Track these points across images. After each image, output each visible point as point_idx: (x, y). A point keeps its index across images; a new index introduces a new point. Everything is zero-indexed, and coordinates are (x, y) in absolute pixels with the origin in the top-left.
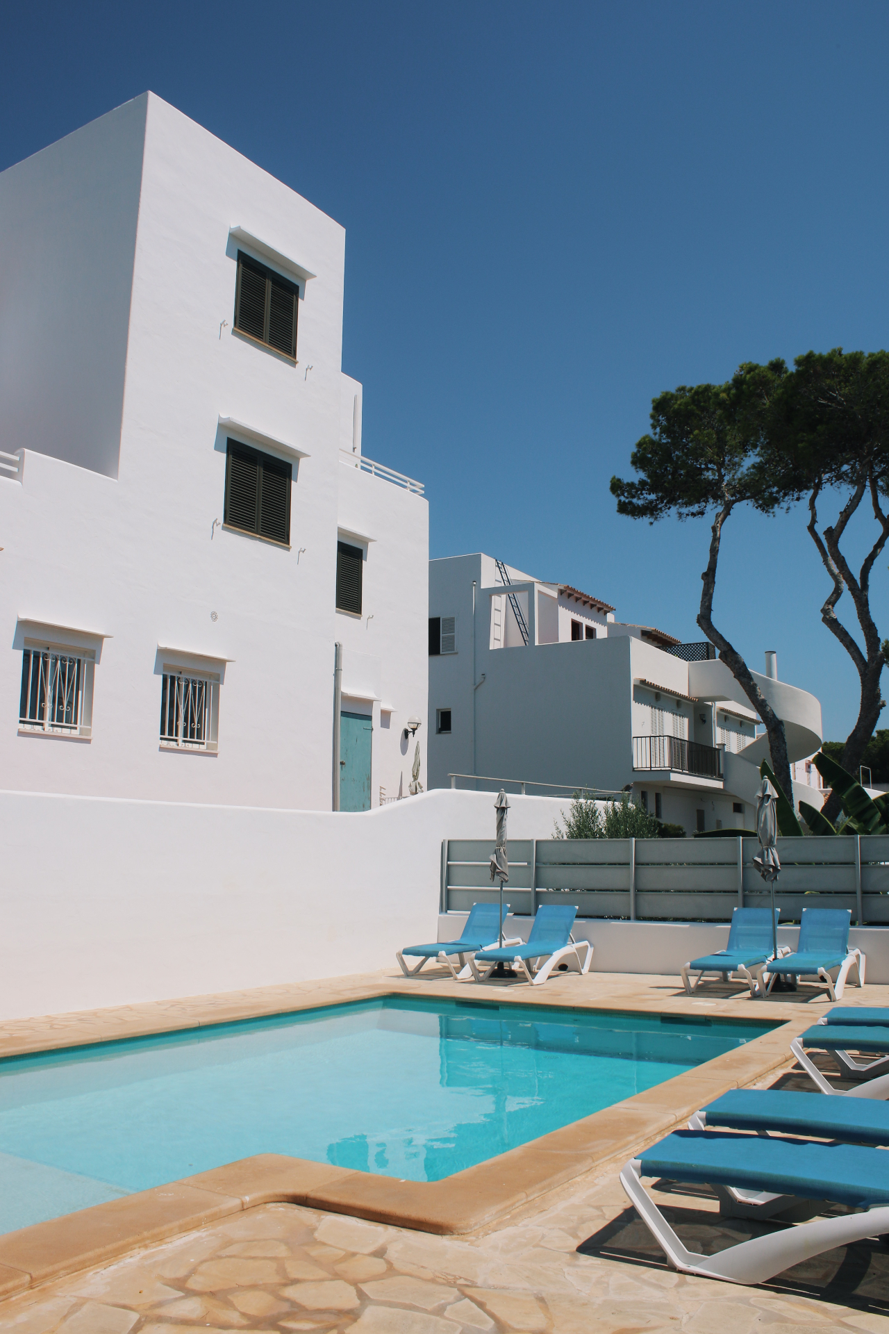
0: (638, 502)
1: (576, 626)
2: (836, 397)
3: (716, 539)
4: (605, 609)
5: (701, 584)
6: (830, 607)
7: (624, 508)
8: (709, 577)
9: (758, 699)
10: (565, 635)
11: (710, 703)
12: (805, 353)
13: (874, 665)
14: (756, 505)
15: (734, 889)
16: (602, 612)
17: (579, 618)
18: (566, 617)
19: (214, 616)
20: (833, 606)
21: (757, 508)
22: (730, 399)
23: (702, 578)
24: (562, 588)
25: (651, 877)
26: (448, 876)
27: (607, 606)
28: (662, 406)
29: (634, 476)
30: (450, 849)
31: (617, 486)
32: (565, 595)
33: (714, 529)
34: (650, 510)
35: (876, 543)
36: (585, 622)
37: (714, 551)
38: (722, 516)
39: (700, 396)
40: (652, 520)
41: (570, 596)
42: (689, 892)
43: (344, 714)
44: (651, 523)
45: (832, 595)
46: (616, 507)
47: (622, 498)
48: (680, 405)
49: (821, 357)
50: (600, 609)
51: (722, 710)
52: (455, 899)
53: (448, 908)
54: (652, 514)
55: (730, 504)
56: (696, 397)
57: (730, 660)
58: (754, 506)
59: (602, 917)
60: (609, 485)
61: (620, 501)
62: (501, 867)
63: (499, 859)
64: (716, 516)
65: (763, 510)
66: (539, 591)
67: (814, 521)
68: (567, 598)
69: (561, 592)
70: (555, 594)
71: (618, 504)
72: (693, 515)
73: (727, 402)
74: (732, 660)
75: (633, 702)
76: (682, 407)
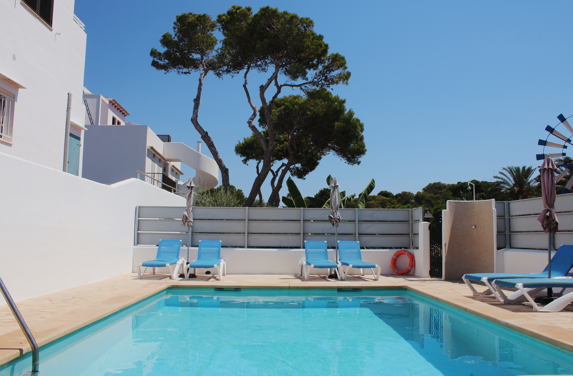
0: (161, 63)
1: (114, 119)
2: (274, 28)
3: (200, 84)
4: (126, 114)
5: (193, 104)
6: (251, 121)
7: (154, 64)
8: (197, 101)
9: (218, 158)
10: (110, 123)
11: (168, 162)
12: (265, 6)
13: (272, 147)
14: (215, 73)
15: (298, 232)
16: (123, 115)
17: (116, 117)
18: (111, 114)
19: (14, 57)
20: (252, 121)
21: (215, 74)
22: (227, 20)
23: (194, 101)
24: (111, 100)
25: (256, 227)
26: (139, 225)
27: (127, 112)
28: (181, 20)
29: (162, 50)
30: (140, 211)
31: (153, 53)
32: (111, 104)
33: (200, 80)
34: (164, 67)
35: (273, 96)
36: (118, 119)
37: (200, 89)
38: (203, 75)
39: (201, 18)
40: (165, 72)
41: (114, 104)
42: (276, 234)
43: (71, 135)
44: (166, 73)
45: (252, 116)
46: (151, 63)
47: (156, 60)
48: (192, 20)
49: (272, 9)
50: (123, 113)
51: (173, 166)
52: (142, 238)
53: (138, 244)
54: (165, 70)
55: (208, 70)
56: (199, 18)
57: (206, 139)
58: (214, 73)
59: (227, 247)
60: (150, 51)
61: (154, 60)
62: (190, 219)
63: (189, 214)
64: (201, 74)
65: (218, 76)
66: (102, 100)
67: (246, 83)
68: (112, 105)
69: (110, 102)
70: (108, 102)
71: (152, 62)
72: (185, 73)
73: (225, 21)
74: (207, 139)
75: (146, 157)
76: (193, 21)
